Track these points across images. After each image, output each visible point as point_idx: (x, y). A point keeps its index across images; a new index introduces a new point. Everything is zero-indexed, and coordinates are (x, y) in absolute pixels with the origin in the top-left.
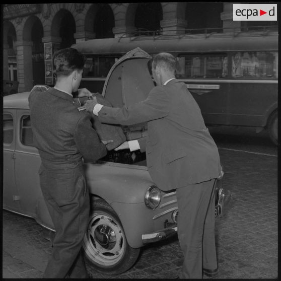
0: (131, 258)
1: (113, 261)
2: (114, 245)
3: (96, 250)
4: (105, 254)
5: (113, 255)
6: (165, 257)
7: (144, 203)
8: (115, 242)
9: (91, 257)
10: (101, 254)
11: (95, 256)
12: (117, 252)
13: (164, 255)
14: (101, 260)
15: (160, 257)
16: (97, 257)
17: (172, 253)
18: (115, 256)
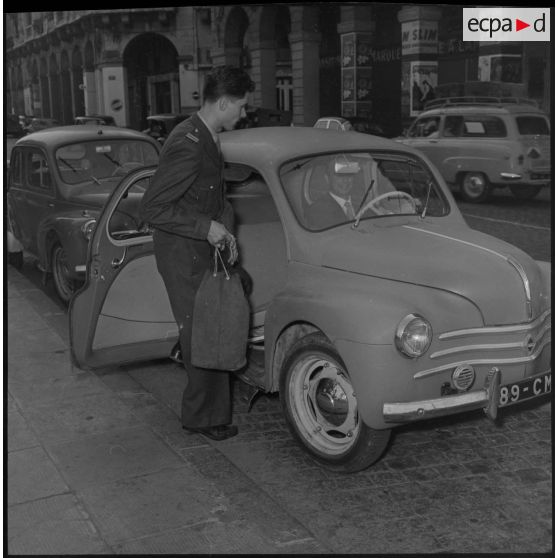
0: (369, 444)
1: (343, 447)
2: (344, 419)
3: (317, 425)
4: (331, 433)
5: (343, 435)
6: (455, 453)
7: (393, 346)
8: (346, 413)
9: (305, 436)
10: (323, 432)
11: (313, 435)
12: (350, 432)
13: (454, 450)
14: (322, 443)
15: (444, 453)
16: (317, 438)
17: (473, 447)
18: (346, 439)
